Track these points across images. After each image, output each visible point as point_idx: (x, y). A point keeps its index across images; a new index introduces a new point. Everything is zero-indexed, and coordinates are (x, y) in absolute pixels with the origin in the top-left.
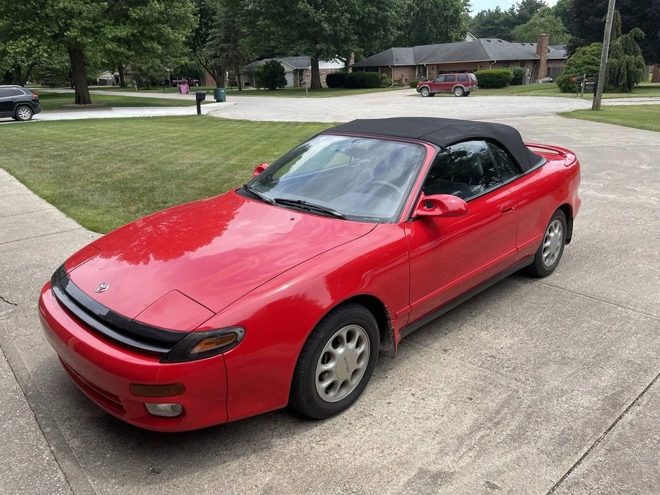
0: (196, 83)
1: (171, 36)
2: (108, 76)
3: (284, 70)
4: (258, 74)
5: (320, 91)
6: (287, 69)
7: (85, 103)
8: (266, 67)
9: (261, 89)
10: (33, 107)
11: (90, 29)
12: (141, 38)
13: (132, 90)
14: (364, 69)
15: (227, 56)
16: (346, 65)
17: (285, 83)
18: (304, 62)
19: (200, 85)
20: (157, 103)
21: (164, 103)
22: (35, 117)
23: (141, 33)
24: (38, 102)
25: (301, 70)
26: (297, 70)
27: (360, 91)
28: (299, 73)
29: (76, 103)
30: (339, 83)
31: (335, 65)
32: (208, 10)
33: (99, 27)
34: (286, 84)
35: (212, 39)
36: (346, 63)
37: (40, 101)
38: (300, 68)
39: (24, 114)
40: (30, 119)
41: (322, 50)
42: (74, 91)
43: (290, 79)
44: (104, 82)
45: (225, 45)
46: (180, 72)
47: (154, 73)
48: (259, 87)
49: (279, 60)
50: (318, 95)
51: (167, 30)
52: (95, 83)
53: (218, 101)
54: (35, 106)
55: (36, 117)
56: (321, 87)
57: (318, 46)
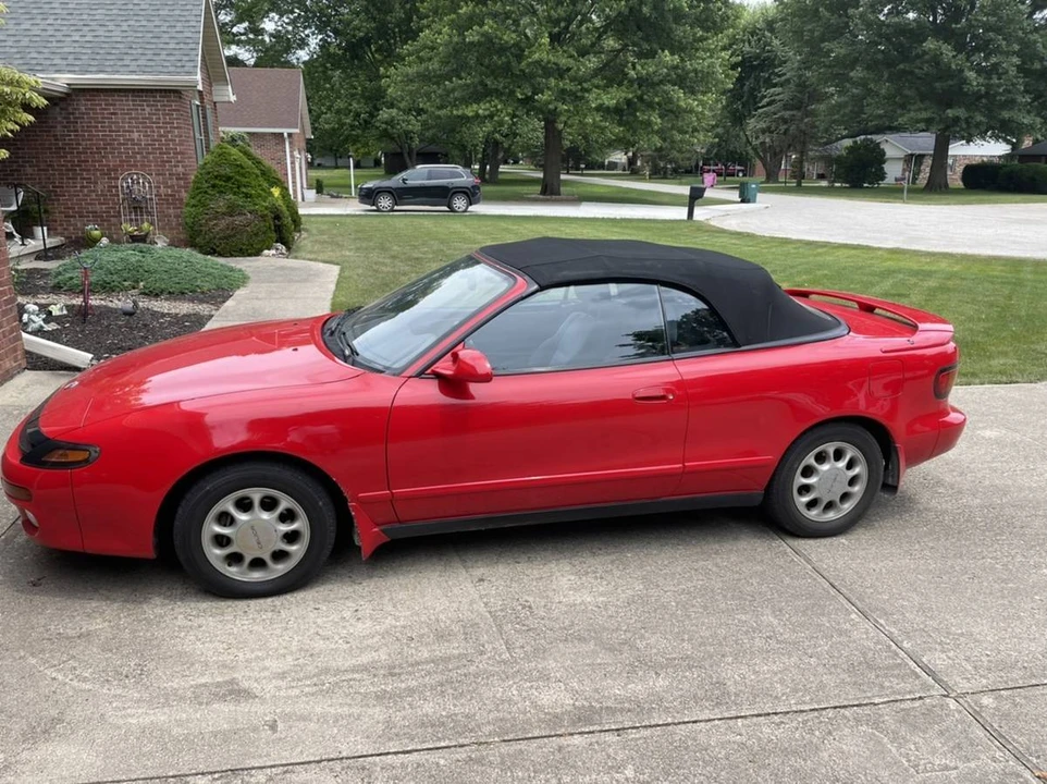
0: (739, 171)
1: (682, 104)
2: (620, 157)
3: (884, 154)
4: (838, 160)
5: (941, 193)
6: (890, 152)
7: (552, 194)
8: (851, 150)
9: (837, 185)
10: (472, 195)
11: (573, 94)
12: (639, 104)
13: (642, 179)
14: (1043, 159)
15: (786, 131)
16: (1013, 149)
17: (881, 176)
18: (925, 142)
19: (744, 175)
20: (656, 199)
21: (666, 199)
22: (470, 208)
23: (641, 99)
24: (479, 189)
25: (919, 155)
26: (912, 155)
27: (1019, 197)
28: (914, 160)
29: (541, 194)
30: (984, 181)
31: (991, 149)
32: (774, 59)
33: (584, 90)
34: (883, 178)
35: (769, 104)
36: (1014, 147)
37: (482, 189)
38: (918, 152)
39: (459, 203)
40: (465, 211)
41: (956, 120)
42: (540, 175)
43: (893, 171)
44: (613, 166)
45: (787, 114)
46: (716, 154)
47: (678, 155)
48: (834, 181)
49: (877, 138)
50: (930, 200)
51: (678, 94)
52: (602, 166)
53: (743, 201)
54: (474, 194)
55: (476, 208)
56: (946, 185)
57: (950, 113)
